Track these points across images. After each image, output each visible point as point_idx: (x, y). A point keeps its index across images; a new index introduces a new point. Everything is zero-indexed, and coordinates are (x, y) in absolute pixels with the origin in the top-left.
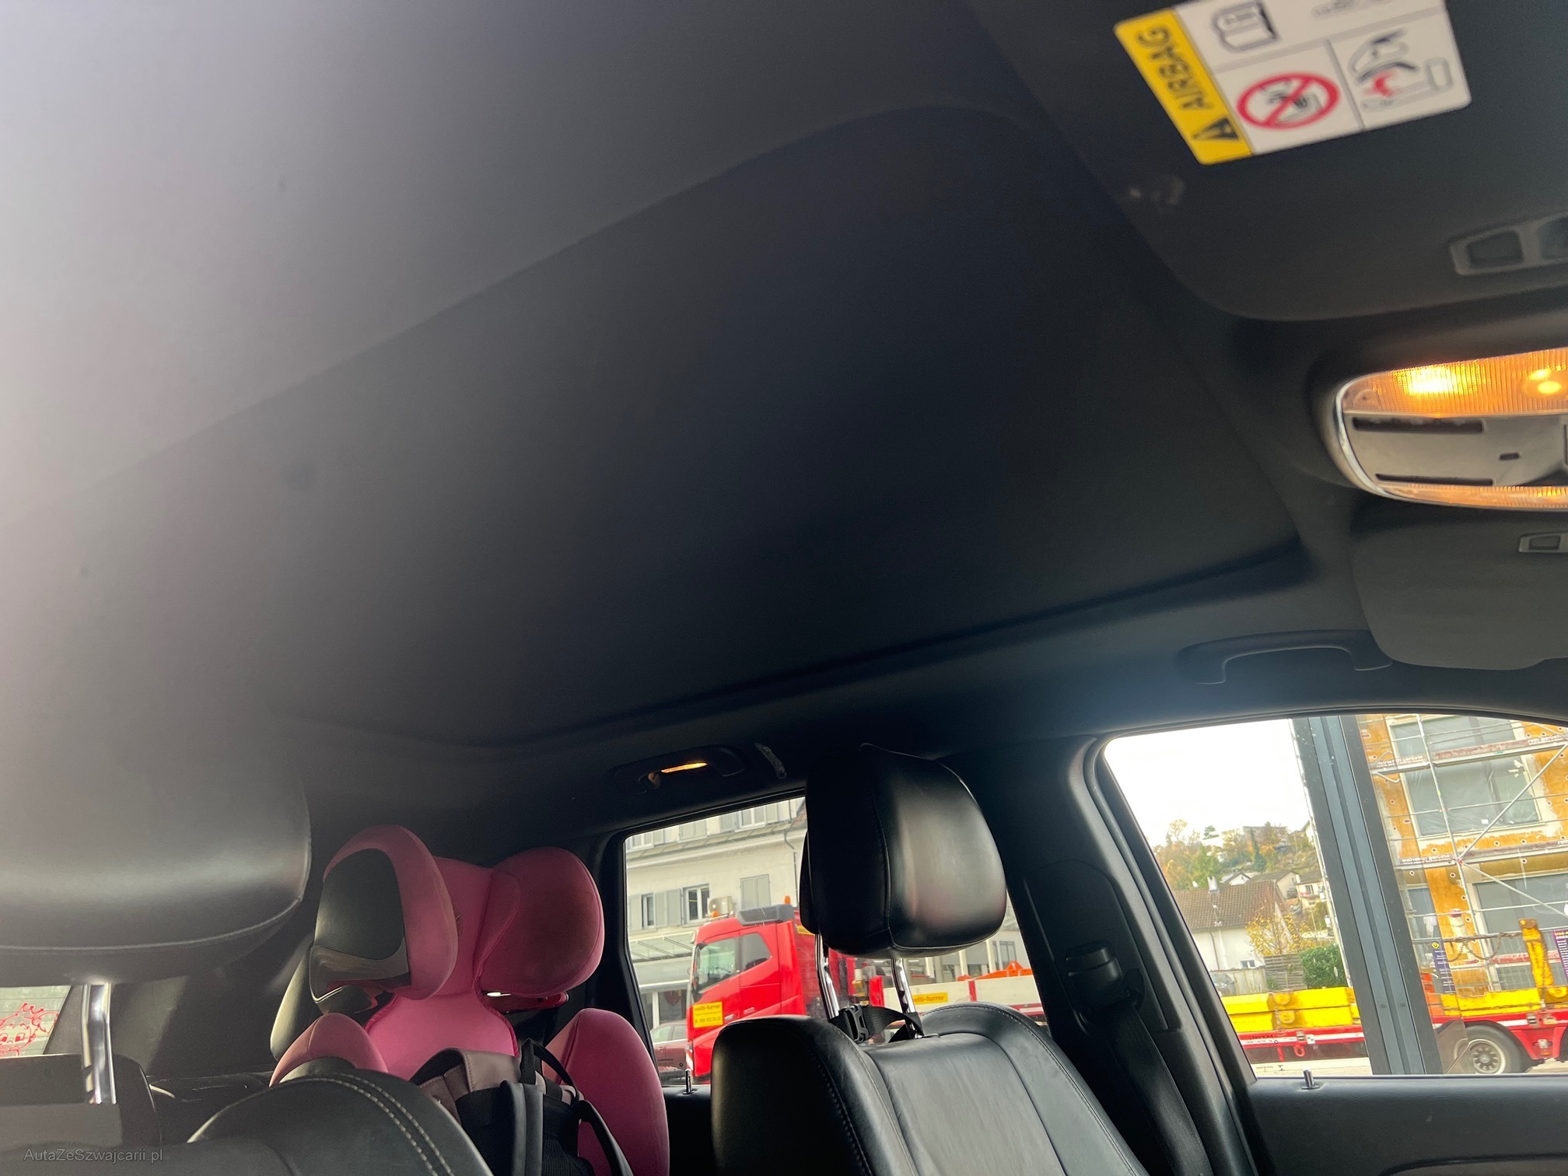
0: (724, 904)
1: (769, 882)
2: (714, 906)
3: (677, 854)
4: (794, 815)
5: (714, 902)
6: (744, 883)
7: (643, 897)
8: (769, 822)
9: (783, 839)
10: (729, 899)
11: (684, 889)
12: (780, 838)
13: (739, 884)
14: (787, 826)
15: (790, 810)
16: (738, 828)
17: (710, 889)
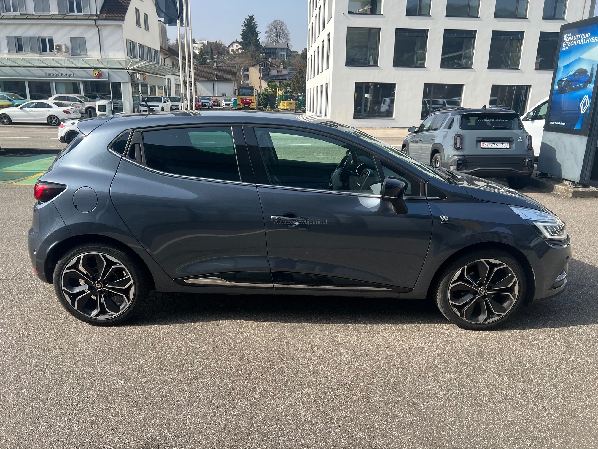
0: (63, 47)
1: (86, 41)
2: (58, 48)
3: (34, 20)
4: (99, 13)
5: (58, 45)
6: (72, 39)
7: (15, 37)
8: (85, 14)
9: (94, 23)
10: (65, 45)
11: (39, 37)
12: (93, 22)
13: (70, 40)
14: (95, 18)
15: (97, 10)
16: (68, 14)
17: (54, 39)
